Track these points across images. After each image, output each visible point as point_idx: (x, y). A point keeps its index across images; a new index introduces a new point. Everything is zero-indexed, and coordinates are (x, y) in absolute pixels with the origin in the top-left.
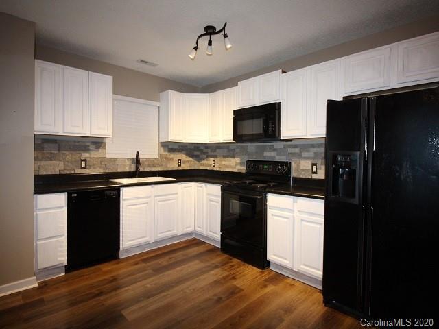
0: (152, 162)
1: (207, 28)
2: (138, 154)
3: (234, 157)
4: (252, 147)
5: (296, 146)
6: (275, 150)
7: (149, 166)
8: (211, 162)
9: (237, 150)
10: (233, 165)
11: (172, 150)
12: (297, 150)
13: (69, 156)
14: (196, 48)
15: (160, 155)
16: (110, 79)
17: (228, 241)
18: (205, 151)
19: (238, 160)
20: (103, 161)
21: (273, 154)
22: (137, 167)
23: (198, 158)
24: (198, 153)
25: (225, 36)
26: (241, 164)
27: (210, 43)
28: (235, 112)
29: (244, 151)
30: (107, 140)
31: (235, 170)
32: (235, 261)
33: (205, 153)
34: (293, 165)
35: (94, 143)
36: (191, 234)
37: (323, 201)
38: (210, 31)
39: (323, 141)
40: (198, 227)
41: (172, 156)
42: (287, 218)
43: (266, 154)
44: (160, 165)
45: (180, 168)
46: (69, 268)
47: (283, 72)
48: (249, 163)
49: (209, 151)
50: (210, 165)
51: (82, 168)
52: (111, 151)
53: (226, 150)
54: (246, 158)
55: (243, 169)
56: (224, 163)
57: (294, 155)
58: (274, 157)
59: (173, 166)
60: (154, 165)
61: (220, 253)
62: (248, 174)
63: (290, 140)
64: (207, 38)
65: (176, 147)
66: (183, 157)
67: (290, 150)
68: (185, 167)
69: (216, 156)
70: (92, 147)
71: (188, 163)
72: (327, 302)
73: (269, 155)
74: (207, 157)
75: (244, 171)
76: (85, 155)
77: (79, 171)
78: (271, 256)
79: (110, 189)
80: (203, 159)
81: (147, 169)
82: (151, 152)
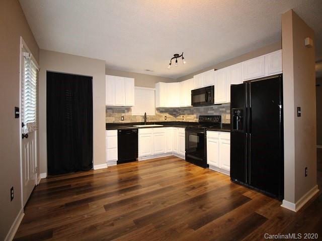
0: (152, 117)
1: (175, 55)
2: (145, 113)
3: (193, 114)
4: (202, 108)
5: (223, 107)
6: (213, 110)
7: (151, 119)
8: (182, 118)
9: (194, 111)
10: (193, 118)
11: (162, 112)
12: (224, 109)
13: (117, 115)
14: (170, 64)
15: (156, 114)
16: (133, 80)
17: (188, 155)
18: (179, 112)
19: (195, 116)
20: (130, 117)
21: (212, 112)
22: (145, 120)
23: (175, 116)
24: (175, 113)
25: (183, 58)
26: (197, 118)
27: (176, 61)
28: (192, 91)
29: (198, 111)
30: (132, 108)
31: (194, 121)
32: (192, 165)
33: (178, 113)
34: (223, 117)
35: (126, 109)
36: (171, 153)
37: (230, 133)
38: (176, 56)
39: (229, 105)
40: (175, 150)
41: (162, 114)
42: (216, 142)
43: (209, 112)
44: (155, 119)
45: (166, 121)
46: (118, 162)
47: (215, 70)
48: (201, 117)
49: (180, 111)
50: (181, 119)
51: (122, 120)
52: (134, 112)
53: (189, 111)
54: (199, 115)
55: (197, 120)
56: (188, 118)
57: (222, 112)
58: (213, 114)
59: (162, 120)
60: (153, 119)
61: (185, 161)
62: (200, 123)
63: (221, 104)
64: (175, 59)
65: (164, 110)
66: (167, 115)
67: (221, 109)
68: (168, 120)
69: (184, 115)
70: (126, 111)
71: (170, 118)
72: (232, 179)
73: (211, 113)
74: (180, 115)
75: (198, 121)
76: (123, 115)
77: (121, 122)
78: (209, 162)
79: (134, 129)
80: (178, 116)
81: (150, 121)
82: (152, 113)
